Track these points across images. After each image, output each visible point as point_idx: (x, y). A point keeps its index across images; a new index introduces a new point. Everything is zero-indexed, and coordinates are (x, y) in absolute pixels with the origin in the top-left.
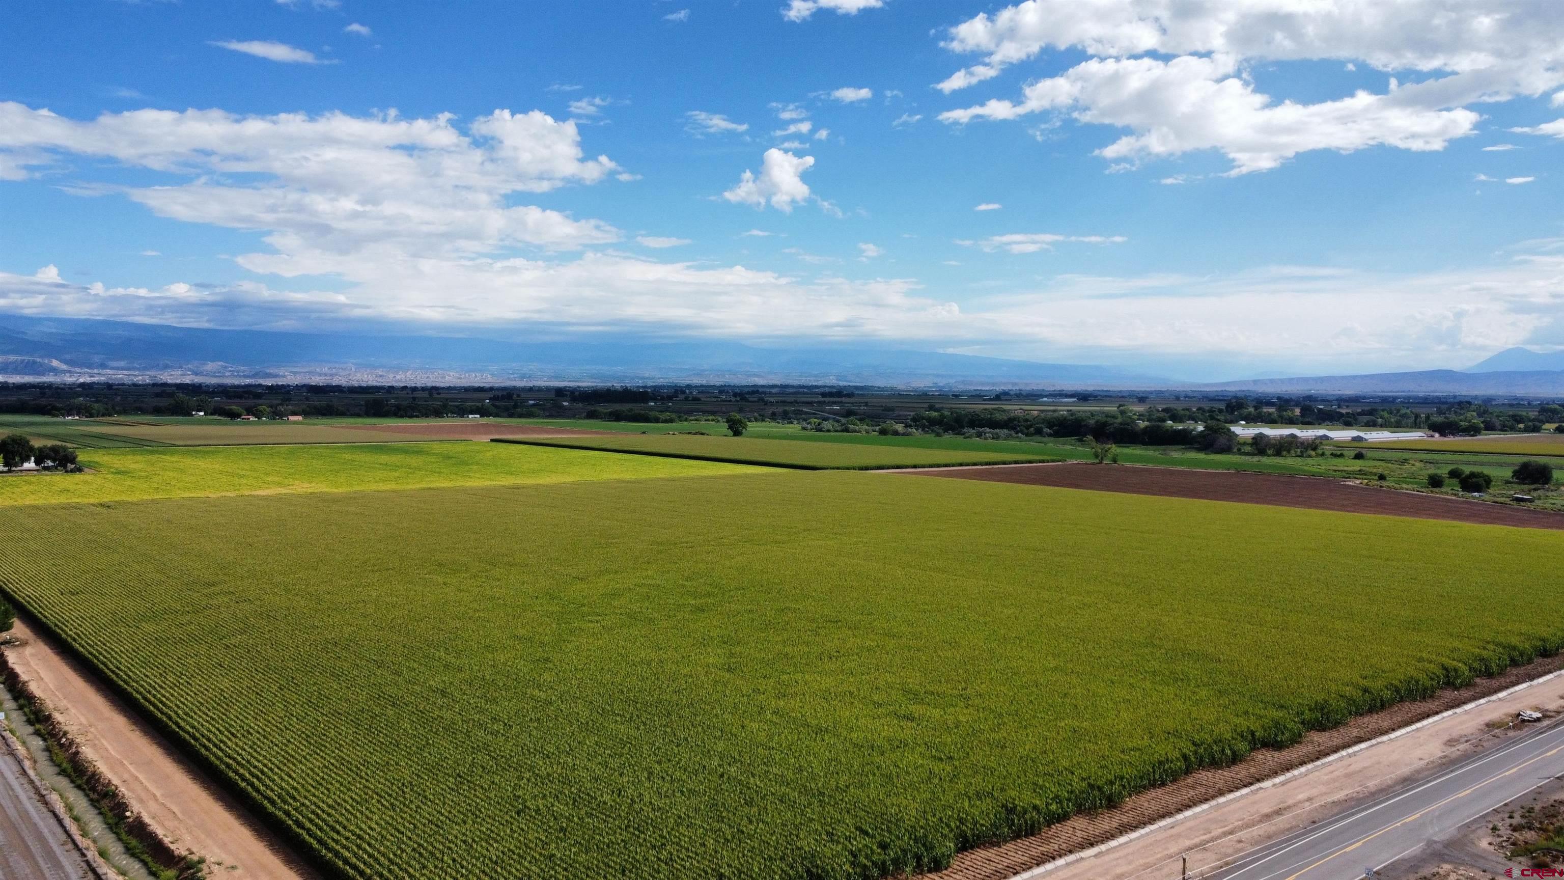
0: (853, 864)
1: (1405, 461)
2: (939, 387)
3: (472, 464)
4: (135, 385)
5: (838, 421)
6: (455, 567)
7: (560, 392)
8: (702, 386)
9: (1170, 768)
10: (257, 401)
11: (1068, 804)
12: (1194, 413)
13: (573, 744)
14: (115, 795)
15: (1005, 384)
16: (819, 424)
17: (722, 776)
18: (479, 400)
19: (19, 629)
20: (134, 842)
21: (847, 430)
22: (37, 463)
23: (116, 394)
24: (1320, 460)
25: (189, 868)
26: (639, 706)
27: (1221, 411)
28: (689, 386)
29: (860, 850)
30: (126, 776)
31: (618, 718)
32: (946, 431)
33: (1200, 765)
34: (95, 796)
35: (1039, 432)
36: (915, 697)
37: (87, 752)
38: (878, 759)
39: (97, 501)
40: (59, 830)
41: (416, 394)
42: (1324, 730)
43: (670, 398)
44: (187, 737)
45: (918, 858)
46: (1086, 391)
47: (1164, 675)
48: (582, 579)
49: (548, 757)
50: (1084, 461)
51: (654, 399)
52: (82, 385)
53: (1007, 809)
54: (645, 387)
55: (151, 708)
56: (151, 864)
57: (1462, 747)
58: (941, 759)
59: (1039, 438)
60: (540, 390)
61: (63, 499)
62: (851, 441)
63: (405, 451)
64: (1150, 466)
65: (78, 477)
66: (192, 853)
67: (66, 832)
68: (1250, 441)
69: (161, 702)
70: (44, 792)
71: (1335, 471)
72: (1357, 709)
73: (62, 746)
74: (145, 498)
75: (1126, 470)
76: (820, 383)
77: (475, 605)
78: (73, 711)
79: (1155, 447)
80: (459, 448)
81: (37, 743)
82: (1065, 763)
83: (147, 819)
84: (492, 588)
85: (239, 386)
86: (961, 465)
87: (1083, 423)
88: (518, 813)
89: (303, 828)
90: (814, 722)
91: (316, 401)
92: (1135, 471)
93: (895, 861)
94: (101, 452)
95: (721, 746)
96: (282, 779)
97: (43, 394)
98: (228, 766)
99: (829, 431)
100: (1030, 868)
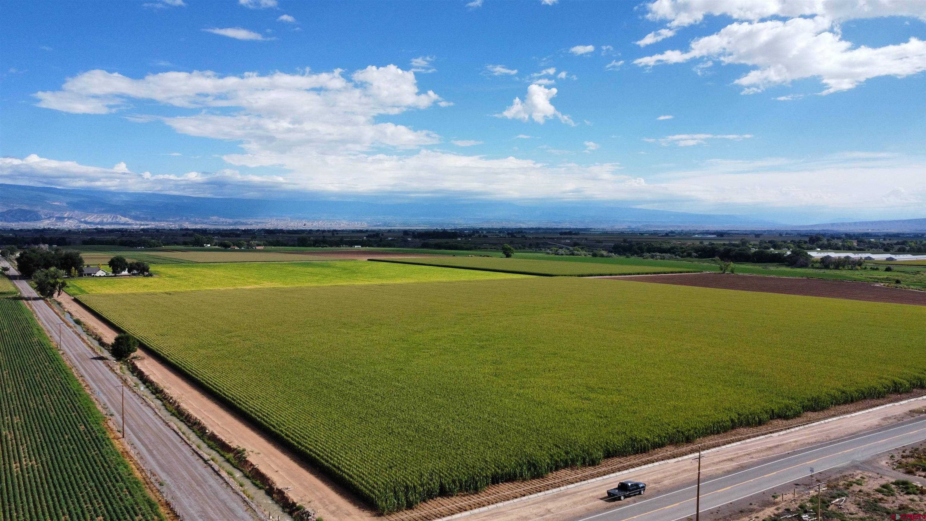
0: (551, 460)
1: (918, 272)
2: (631, 229)
3: (358, 273)
4: (171, 230)
5: (568, 249)
6: (352, 325)
7: (406, 233)
8: (489, 229)
9: (723, 425)
10: (239, 239)
11: (664, 439)
12: (789, 243)
13: (415, 407)
14: (199, 424)
15: (672, 226)
16: (557, 251)
17: (489, 421)
18: (360, 237)
19: (139, 352)
20: (211, 443)
21: (573, 254)
22: (129, 272)
23: (161, 235)
24: (863, 272)
25: (239, 453)
26: (448, 390)
27: (805, 242)
28: (481, 229)
29: (555, 454)
30: (203, 416)
31: (438, 396)
32: (633, 255)
33: (741, 425)
34: (190, 424)
35: (689, 255)
36: (592, 390)
37: (183, 406)
38: (568, 416)
39: (163, 291)
40: (177, 437)
41: (325, 234)
42: (815, 411)
43: (470, 236)
44: (230, 399)
45: (584, 459)
46: (724, 230)
47: (730, 382)
48: (419, 332)
49: (403, 411)
50: (714, 272)
51: (460, 236)
52: (143, 230)
53: (632, 440)
54: (456, 229)
55: (211, 387)
56: (221, 452)
57: (891, 421)
58: (601, 417)
59: (689, 259)
60: (394, 231)
61: (145, 290)
62: (575, 261)
63: (322, 266)
64: (754, 275)
65: (150, 279)
66: (239, 447)
67: (181, 437)
68: (819, 261)
69: (215, 384)
70: (167, 422)
71: (871, 278)
72: (837, 401)
73: (170, 403)
74: (187, 290)
75: (739, 277)
76: (559, 227)
77: (363, 344)
78: (173, 388)
79: (760, 264)
80: (349, 264)
81: (159, 402)
82: (666, 421)
83: (216, 433)
84: (372, 335)
85: (226, 230)
86: (639, 274)
87: (716, 250)
88: (390, 434)
89: (289, 437)
90: (538, 399)
91: (271, 238)
92: (744, 278)
93: (573, 461)
94: (160, 266)
95: (489, 409)
96: (277, 417)
97: (123, 235)
98: (251, 412)
99: (562, 255)
100: (641, 466)
